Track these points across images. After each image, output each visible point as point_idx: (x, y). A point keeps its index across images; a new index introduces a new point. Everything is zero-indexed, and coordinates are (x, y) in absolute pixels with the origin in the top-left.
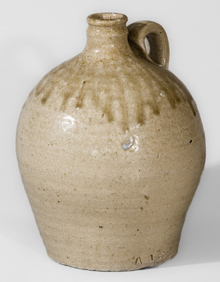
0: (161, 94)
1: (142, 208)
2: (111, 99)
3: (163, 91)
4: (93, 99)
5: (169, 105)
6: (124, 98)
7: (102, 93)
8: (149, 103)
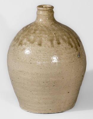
2: (68, 38)
4: (63, 40)
7: (64, 36)
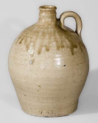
0: (53, 43)
1: (38, 90)
2: (31, 42)
3: (55, 42)
5: (55, 48)
6: (36, 42)
7: (29, 39)
8: (46, 46)
